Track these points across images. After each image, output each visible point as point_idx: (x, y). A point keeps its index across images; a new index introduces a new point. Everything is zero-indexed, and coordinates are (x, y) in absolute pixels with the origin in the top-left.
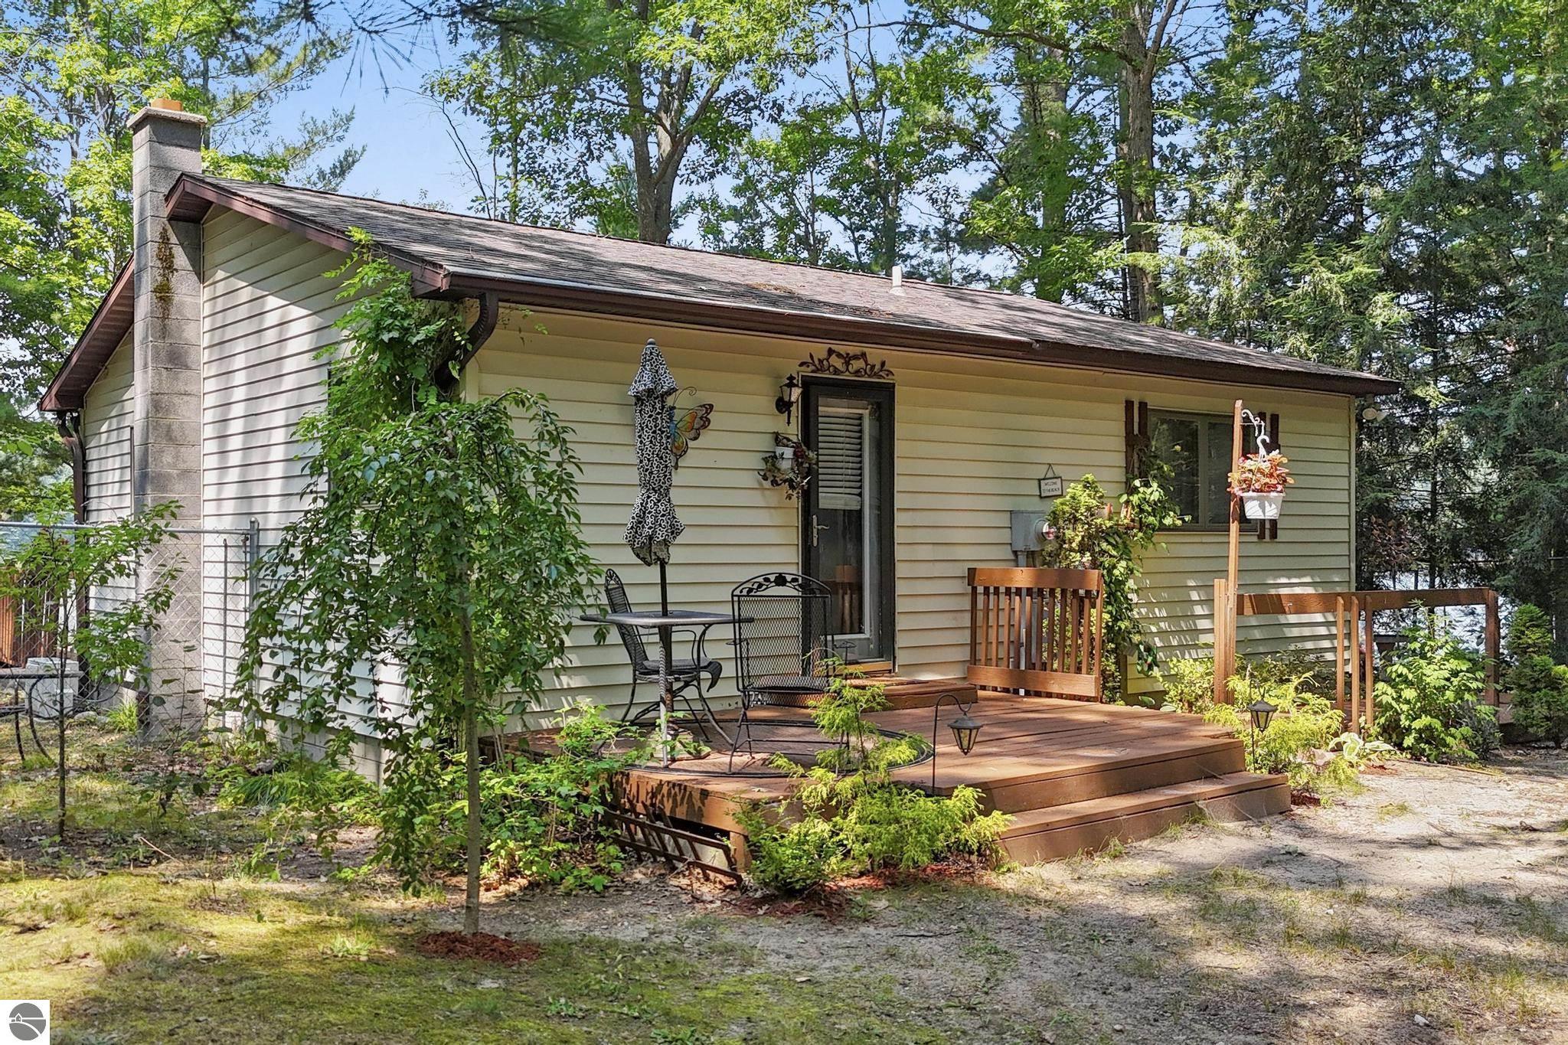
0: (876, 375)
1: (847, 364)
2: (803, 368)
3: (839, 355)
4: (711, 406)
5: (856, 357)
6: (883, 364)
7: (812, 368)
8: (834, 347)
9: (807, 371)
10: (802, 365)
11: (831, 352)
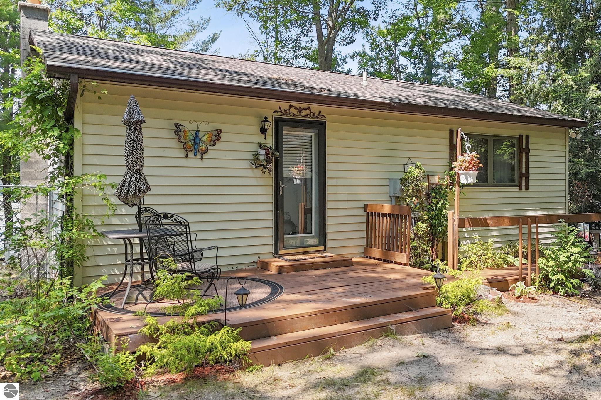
0: (316, 117)
1: (300, 112)
2: (276, 113)
3: (296, 108)
4: (221, 131)
5: (305, 109)
6: (320, 112)
7: (280, 114)
8: (292, 104)
9: (278, 115)
10: (274, 112)
11: (291, 106)
